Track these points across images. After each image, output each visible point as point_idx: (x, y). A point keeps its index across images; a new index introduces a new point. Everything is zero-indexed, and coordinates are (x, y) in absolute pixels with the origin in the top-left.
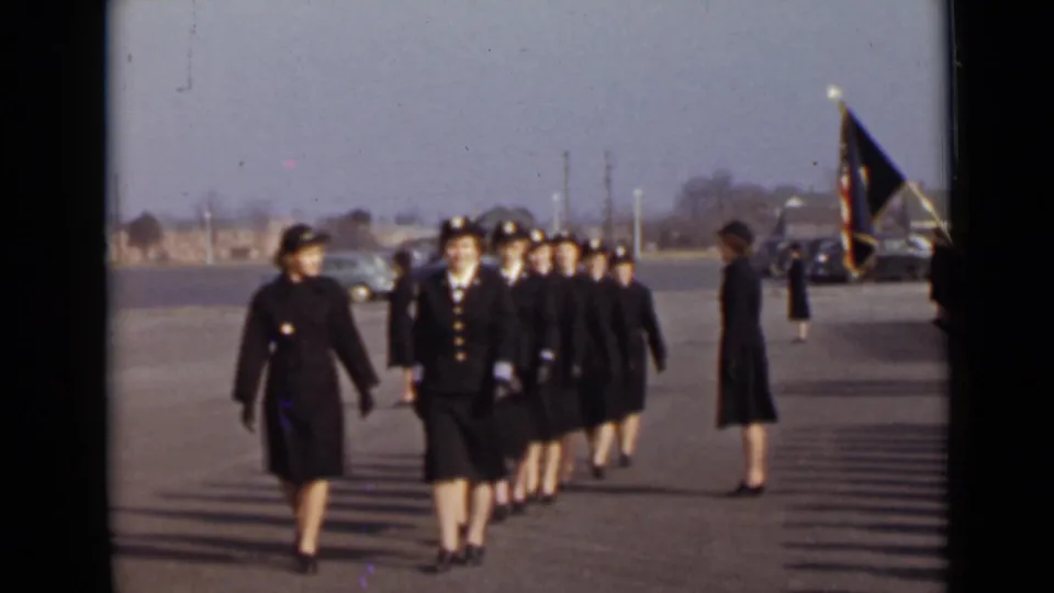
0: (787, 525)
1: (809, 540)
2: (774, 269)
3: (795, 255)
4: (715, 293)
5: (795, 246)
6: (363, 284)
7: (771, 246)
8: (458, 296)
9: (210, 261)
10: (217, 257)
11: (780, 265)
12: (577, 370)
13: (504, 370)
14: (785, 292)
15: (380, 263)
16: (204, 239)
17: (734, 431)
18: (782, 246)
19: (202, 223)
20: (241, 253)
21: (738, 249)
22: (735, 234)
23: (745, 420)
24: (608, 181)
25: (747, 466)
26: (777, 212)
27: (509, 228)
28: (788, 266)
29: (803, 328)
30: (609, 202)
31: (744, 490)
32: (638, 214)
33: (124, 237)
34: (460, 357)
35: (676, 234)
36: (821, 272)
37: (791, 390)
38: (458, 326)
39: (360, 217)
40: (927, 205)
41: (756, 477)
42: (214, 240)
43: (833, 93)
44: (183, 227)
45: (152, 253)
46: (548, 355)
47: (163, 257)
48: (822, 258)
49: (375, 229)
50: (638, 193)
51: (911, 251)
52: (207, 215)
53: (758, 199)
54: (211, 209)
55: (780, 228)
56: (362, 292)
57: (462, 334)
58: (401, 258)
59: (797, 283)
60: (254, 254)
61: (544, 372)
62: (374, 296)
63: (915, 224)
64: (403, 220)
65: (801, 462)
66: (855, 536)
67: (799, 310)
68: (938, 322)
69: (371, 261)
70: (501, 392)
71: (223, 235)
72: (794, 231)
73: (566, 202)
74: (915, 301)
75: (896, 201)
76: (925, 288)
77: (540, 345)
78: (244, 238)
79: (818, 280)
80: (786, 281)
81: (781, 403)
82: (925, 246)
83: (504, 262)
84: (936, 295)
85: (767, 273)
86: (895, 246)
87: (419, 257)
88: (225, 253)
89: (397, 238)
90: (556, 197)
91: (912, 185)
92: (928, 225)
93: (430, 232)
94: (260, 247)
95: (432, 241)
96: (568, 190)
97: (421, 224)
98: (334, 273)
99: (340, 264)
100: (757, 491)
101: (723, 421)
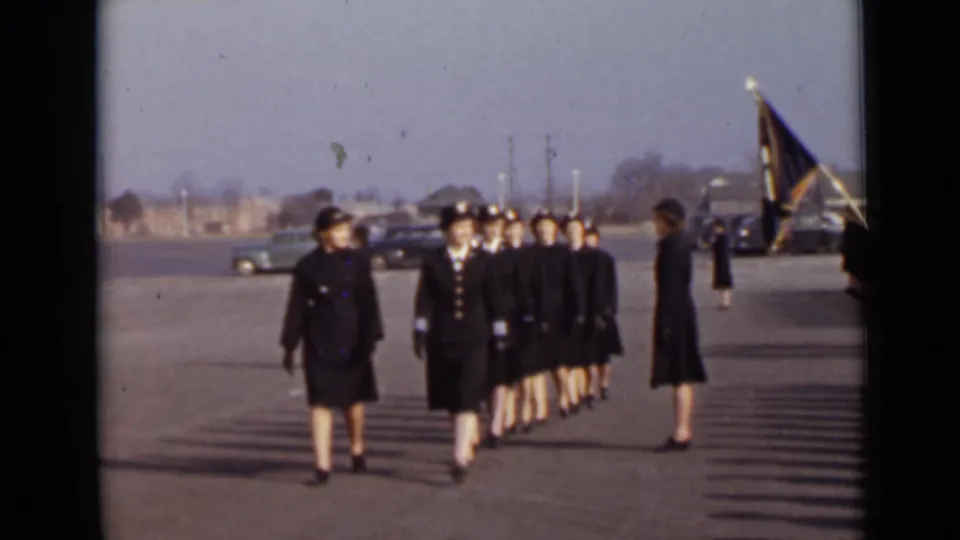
0: (712, 478)
1: (731, 491)
2: (701, 244)
3: (719, 230)
4: (651, 264)
5: (719, 222)
7: (698, 221)
8: (458, 267)
9: (186, 234)
10: (192, 232)
11: (706, 238)
16: (181, 216)
17: (665, 390)
18: (707, 221)
19: (179, 200)
20: (213, 227)
21: (671, 223)
22: (668, 210)
23: (675, 381)
24: (549, 162)
26: (703, 191)
27: (493, 210)
28: (713, 240)
29: (726, 296)
30: (550, 180)
31: (672, 445)
32: (576, 193)
33: (108, 213)
34: (459, 315)
35: (610, 211)
36: (743, 245)
38: (459, 290)
39: (323, 194)
40: (838, 186)
41: (683, 433)
42: (190, 215)
43: (750, 84)
44: (162, 204)
45: (134, 228)
47: (144, 231)
48: (744, 233)
50: (576, 173)
51: (824, 226)
52: (184, 193)
53: (685, 178)
54: (188, 188)
55: (705, 205)
57: (463, 297)
59: (722, 254)
60: (226, 228)
63: (829, 202)
64: (361, 198)
65: (726, 419)
66: (775, 488)
67: (723, 280)
68: (850, 291)
70: (501, 346)
71: (197, 211)
72: (718, 208)
73: (511, 181)
74: (829, 272)
76: (837, 260)
78: (216, 214)
79: (741, 253)
80: (711, 254)
81: (709, 365)
82: (838, 222)
84: (848, 266)
85: (694, 247)
86: (810, 222)
87: (376, 232)
88: (200, 228)
89: (360, 212)
90: (502, 177)
91: (824, 168)
92: (842, 202)
93: (386, 209)
94: (232, 222)
95: (389, 217)
96: (512, 171)
97: (379, 202)
98: (297, 245)
99: (304, 238)
100: (684, 446)
101: (657, 381)
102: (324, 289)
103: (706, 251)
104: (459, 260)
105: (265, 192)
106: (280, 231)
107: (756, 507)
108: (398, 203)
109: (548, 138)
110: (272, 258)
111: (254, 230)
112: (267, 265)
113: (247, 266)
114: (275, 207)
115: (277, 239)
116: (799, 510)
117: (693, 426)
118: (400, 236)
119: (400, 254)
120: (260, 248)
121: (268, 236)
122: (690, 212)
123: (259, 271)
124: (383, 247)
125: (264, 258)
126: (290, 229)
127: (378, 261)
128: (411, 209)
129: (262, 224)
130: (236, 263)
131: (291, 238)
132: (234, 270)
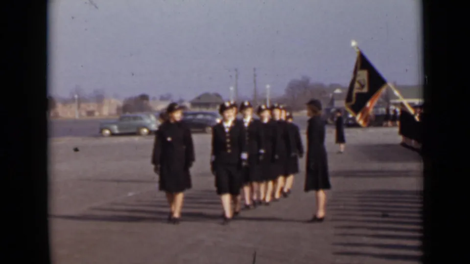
0: (335, 235)
2: (329, 121)
3: (339, 114)
5: (339, 110)
6: (145, 127)
7: (328, 110)
8: (227, 130)
9: (77, 117)
10: (80, 115)
11: (332, 119)
12: (277, 157)
15: (153, 118)
16: (74, 107)
17: (312, 193)
18: (333, 110)
19: (74, 100)
20: (90, 113)
21: (315, 112)
22: (314, 105)
23: (317, 188)
24: (255, 82)
25: (317, 208)
26: (331, 95)
27: (246, 104)
28: (335, 119)
29: (342, 147)
30: (255, 91)
31: (316, 219)
32: (268, 97)
36: (350, 122)
37: (338, 174)
38: (228, 140)
39: (144, 97)
40: (397, 93)
41: (321, 214)
42: (79, 107)
43: (354, 44)
44: (65, 102)
45: (52, 114)
46: (262, 151)
47: (57, 115)
48: (351, 116)
49: (151, 103)
50: (268, 86)
52: (76, 96)
53: (322, 89)
54: (78, 94)
55: (332, 102)
56: (145, 131)
57: (230, 143)
59: (340, 127)
60: (97, 114)
61: (261, 157)
62: (150, 132)
63: (392, 101)
64: (163, 99)
65: (342, 207)
66: (365, 240)
67: (340, 139)
70: (244, 163)
71: (83, 105)
72: (337, 104)
73: (237, 90)
75: (383, 90)
76: (397, 130)
77: (260, 147)
78: (92, 107)
79: (349, 126)
80: (335, 126)
81: (332, 180)
83: (245, 116)
84: (402, 132)
85: (326, 123)
88: (84, 114)
89: (161, 106)
90: (232, 89)
91: (390, 84)
92: (398, 101)
94: (100, 110)
96: (236, 86)
98: (133, 122)
99: (135, 118)
100: (321, 220)
101: (307, 189)
102: (169, 139)
103: (332, 125)
104: (228, 127)
105: (116, 96)
106: (123, 115)
108: (181, 101)
109: (255, 69)
110: (119, 128)
111: (110, 114)
112: (117, 131)
113: (107, 132)
114: (120, 103)
115: (121, 119)
117: (326, 210)
120: (114, 123)
121: (118, 117)
122: (324, 106)
123: (113, 134)
125: (115, 129)
126: (128, 114)
128: (187, 105)
129: (114, 111)
130: (101, 130)
131: (129, 117)
132: (100, 134)
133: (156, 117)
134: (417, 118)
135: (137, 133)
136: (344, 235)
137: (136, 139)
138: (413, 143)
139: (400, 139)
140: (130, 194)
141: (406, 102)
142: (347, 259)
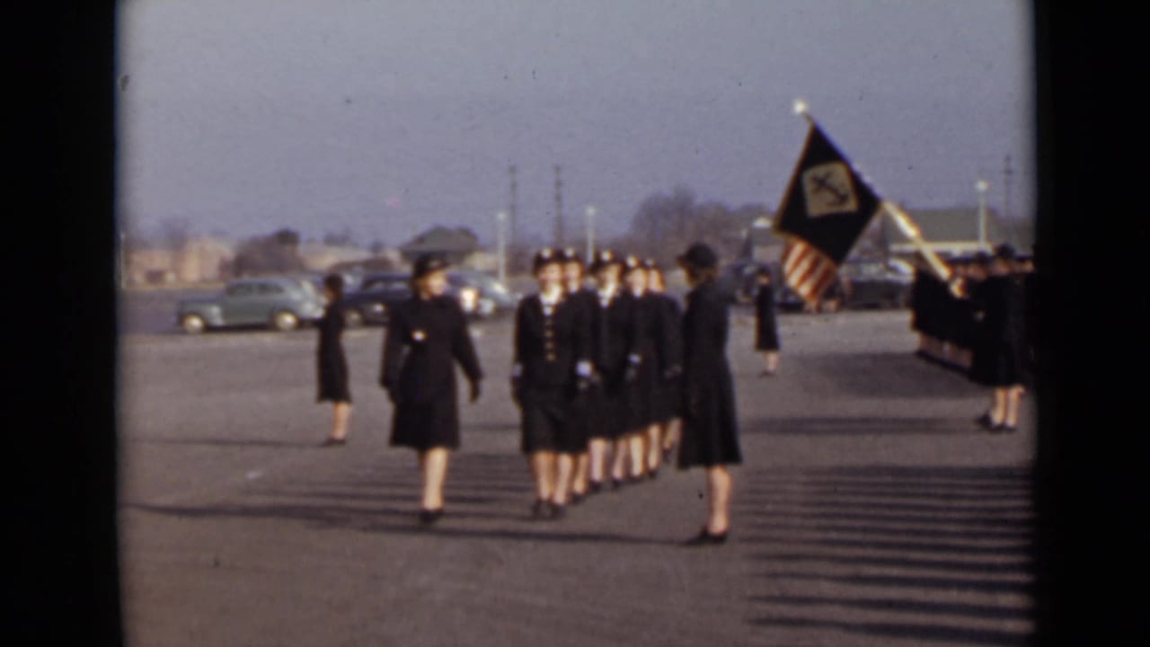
2: (740, 296)
3: (764, 280)
5: (763, 270)
6: (288, 310)
7: (737, 270)
8: (548, 311)
9: (123, 284)
10: (131, 282)
11: (747, 291)
13: (585, 368)
14: (752, 321)
17: (697, 472)
18: (748, 270)
20: (155, 276)
23: (708, 461)
24: (558, 198)
25: (710, 511)
26: (744, 233)
28: (756, 292)
29: (772, 360)
30: (560, 220)
31: (706, 538)
32: (591, 237)
36: (791, 299)
38: (549, 334)
39: (287, 238)
41: (719, 524)
42: (126, 263)
43: (800, 107)
46: (635, 358)
49: (302, 250)
50: (591, 211)
51: (890, 276)
52: (122, 235)
53: (723, 219)
54: (125, 230)
55: (746, 249)
56: (289, 320)
57: (553, 340)
58: (332, 282)
59: (766, 309)
60: (170, 277)
61: (631, 374)
62: (302, 324)
63: (895, 247)
64: (332, 240)
65: (769, 508)
66: (828, 589)
67: (767, 340)
68: (921, 354)
69: (298, 286)
70: (583, 385)
71: (136, 257)
72: (760, 254)
73: (513, 219)
75: (875, 223)
76: (906, 317)
77: (628, 350)
78: (158, 261)
79: (789, 309)
80: (753, 309)
81: (745, 443)
82: (906, 271)
84: (919, 324)
85: (732, 300)
86: (872, 271)
87: (351, 282)
88: (139, 278)
89: (327, 259)
90: (502, 216)
91: (890, 207)
92: (909, 248)
93: (363, 255)
94: (177, 270)
95: (367, 264)
96: (513, 209)
97: (356, 246)
98: (256, 298)
99: (264, 288)
100: (720, 539)
101: (685, 462)
103: (747, 305)
104: (549, 305)
105: (218, 234)
106: (235, 281)
107: (806, 612)
108: (377, 247)
109: (558, 169)
110: (225, 314)
111: (204, 281)
112: (219, 321)
113: (195, 322)
114: (227, 251)
115: (231, 291)
116: (857, 616)
117: (732, 515)
118: (379, 287)
119: (379, 308)
120: (212, 301)
121: (222, 286)
123: (209, 329)
124: (360, 300)
125: (216, 314)
126: (246, 278)
127: (354, 317)
128: (393, 255)
129: (212, 270)
130: (182, 318)
131: (248, 288)
132: (179, 327)
133: (315, 284)
134: (956, 289)
135: (269, 326)
136: (774, 576)
137: (267, 339)
138: (947, 349)
139: (913, 341)
140: (252, 475)
141: (929, 250)
142: (779, 634)
